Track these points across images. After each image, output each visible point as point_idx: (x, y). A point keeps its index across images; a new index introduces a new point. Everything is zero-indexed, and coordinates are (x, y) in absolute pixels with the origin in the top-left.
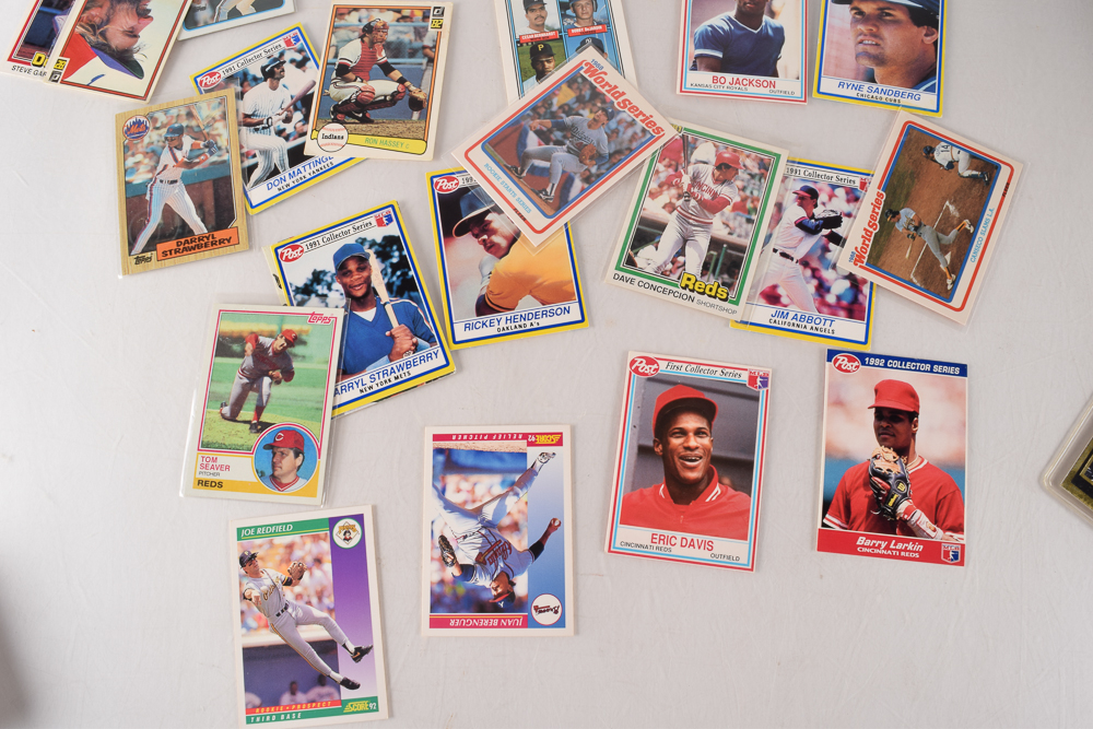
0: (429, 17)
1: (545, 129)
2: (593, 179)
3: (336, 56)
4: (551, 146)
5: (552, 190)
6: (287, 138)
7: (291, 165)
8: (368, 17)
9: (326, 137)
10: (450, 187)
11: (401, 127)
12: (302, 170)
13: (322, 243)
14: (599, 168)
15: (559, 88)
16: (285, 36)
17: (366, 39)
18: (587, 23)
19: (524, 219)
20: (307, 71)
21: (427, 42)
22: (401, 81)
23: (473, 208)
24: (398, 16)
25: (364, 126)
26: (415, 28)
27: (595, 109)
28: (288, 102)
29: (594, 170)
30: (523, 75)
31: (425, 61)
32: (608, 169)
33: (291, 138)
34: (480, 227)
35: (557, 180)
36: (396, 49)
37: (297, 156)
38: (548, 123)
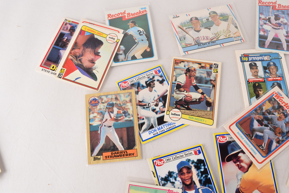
0: (212, 68)
1: (260, 119)
2: (281, 142)
3: (176, 80)
4: (263, 127)
5: (264, 145)
6: (156, 113)
7: (159, 124)
8: (188, 65)
9: (173, 114)
10: (224, 140)
11: (203, 113)
12: (163, 127)
13: (172, 160)
14: (282, 138)
15: (265, 102)
16: (155, 70)
17: (187, 74)
18: (274, 76)
19: (254, 157)
20: (164, 85)
21: (212, 78)
22: (202, 94)
23: (233, 150)
24: (200, 66)
25: (188, 111)
26: (207, 72)
27: (280, 113)
28: (157, 98)
29: (281, 138)
30: (251, 96)
31: (211, 86)
32: (286, 138)
33: (158, 113)
34: (236, 158)
35: (266, 141)
36: (200, 80)
37: (161, 121)
38: (262, 117)
